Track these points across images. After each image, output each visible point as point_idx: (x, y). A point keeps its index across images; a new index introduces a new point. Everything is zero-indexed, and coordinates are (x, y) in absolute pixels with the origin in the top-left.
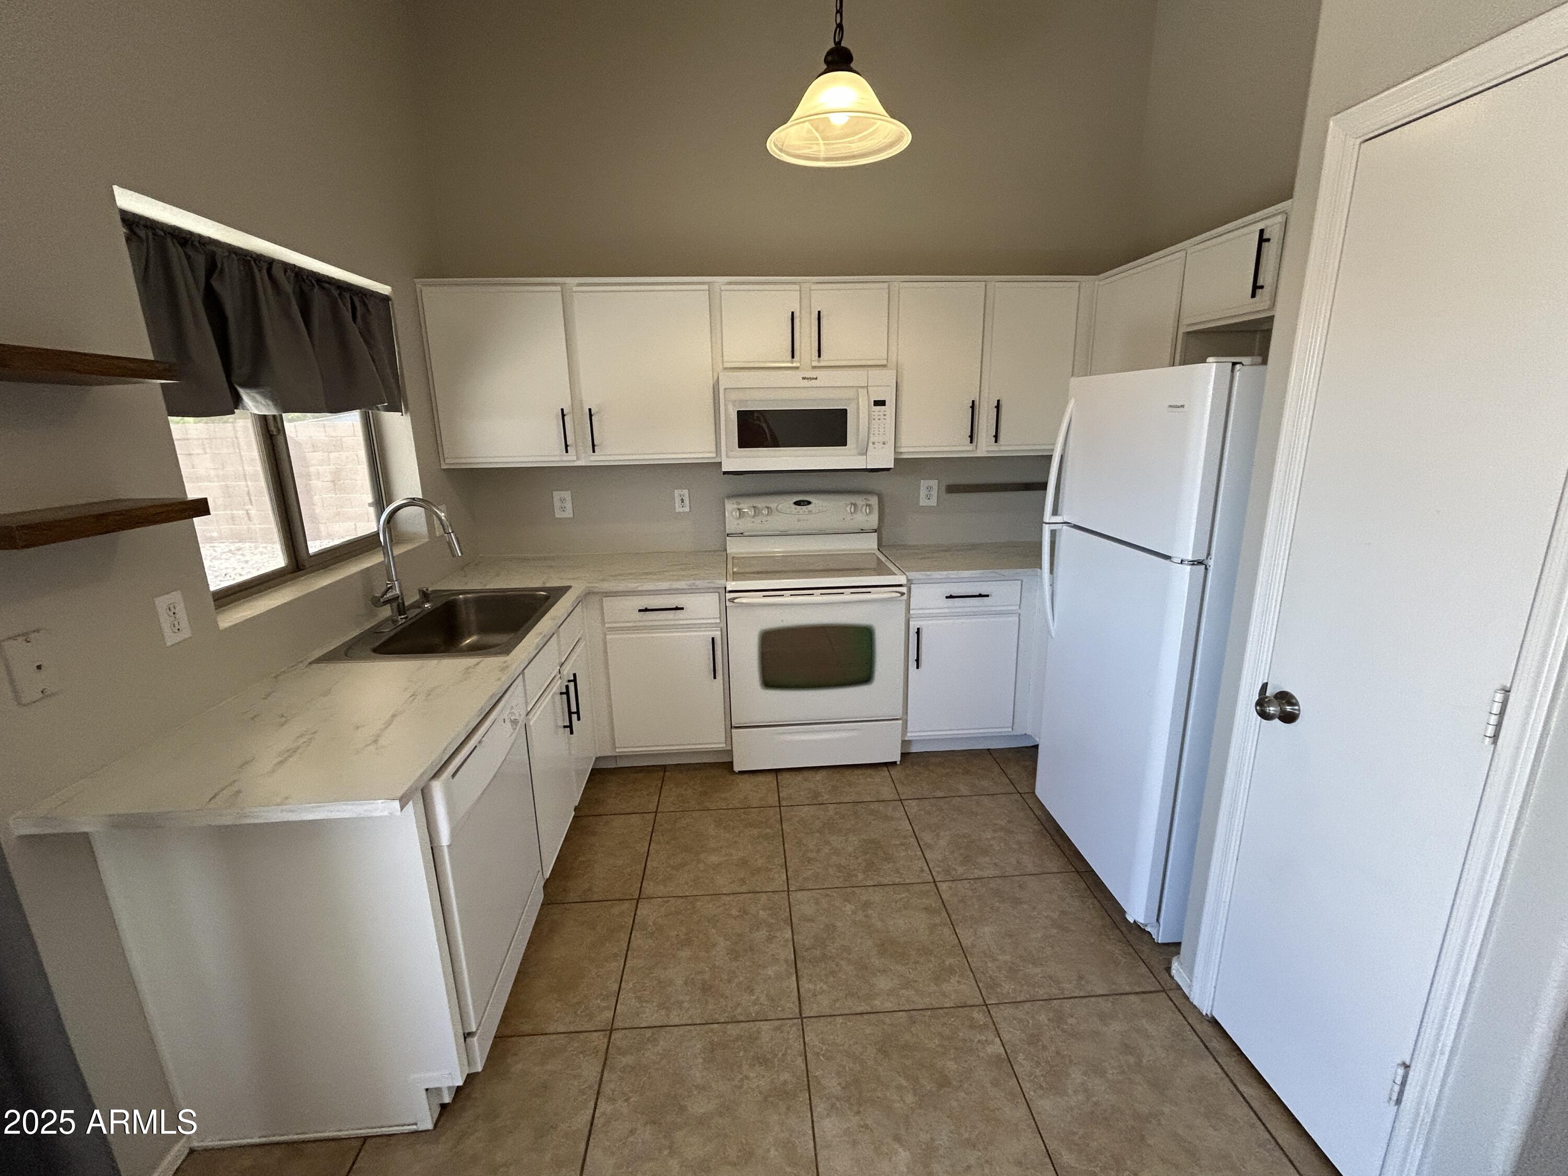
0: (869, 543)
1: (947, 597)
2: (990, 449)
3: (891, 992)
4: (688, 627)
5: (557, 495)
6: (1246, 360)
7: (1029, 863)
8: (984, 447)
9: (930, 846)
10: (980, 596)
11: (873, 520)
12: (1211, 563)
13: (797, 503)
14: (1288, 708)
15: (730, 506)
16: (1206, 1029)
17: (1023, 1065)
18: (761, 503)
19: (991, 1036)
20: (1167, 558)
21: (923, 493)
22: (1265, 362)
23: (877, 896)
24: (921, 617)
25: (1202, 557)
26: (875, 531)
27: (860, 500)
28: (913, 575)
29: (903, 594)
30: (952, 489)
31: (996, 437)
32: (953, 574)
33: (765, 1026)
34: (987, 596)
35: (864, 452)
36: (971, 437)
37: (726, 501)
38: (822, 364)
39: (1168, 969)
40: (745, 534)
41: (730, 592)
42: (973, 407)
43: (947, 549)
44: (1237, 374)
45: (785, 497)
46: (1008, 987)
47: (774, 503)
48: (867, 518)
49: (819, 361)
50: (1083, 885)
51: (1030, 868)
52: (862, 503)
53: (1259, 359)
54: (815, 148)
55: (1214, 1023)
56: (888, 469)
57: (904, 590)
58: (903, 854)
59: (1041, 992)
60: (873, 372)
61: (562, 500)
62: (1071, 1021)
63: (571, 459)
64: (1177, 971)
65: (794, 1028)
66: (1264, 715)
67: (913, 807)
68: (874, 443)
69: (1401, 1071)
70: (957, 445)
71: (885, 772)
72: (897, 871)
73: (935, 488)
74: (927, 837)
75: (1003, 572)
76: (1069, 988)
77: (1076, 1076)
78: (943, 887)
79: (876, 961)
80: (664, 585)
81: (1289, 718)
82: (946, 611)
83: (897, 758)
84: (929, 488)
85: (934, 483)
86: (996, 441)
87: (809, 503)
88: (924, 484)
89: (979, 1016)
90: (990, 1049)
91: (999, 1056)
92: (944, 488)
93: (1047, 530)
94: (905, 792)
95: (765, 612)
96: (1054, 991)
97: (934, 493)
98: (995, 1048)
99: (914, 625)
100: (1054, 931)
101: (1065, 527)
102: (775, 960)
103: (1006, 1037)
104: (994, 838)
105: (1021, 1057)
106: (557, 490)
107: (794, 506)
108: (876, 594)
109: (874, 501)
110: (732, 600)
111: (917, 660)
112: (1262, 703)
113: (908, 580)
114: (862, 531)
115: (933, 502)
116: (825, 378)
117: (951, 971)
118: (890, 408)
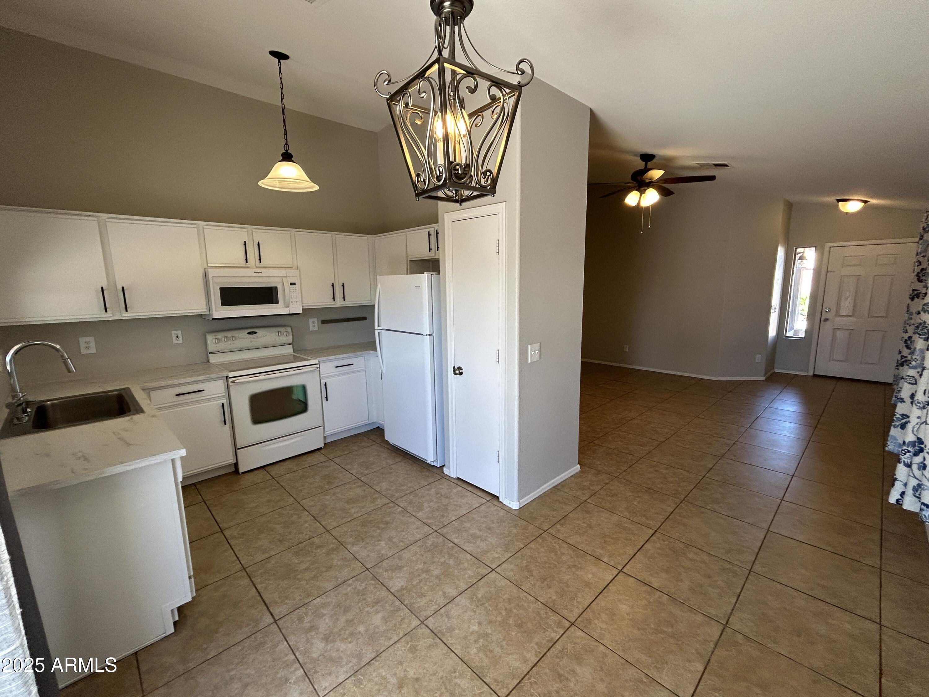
0: (289, 350)
1: (336, 367)
2: (342, 303)
3: (358, 512)
4: (207, 400)
5: (82, 340)
6: (434, 273)
7: (390, 462)
8: (339, 303)
9: (350, 469)
10: (349, 365)
11: (290, 339)
12: (434, 334)
13: (249, 333)
14: (461, 371)
15: (210, 338)
16: (456, 481)
17: (410, 509)
18: (229, 334)
19: (397, 507)
20: (422, 334)
21: (311, 324)
22: (439, 274)
23: (338, 490)
24: (325, 378)
25: (432, 333)
26: (291, 344)
27: (282, 330)
28: (320, 359)
29: (318, 368)
30: (324, 322)
31: (344, 298)
32: (337, 356)
33: (315, 539)
34: (352, 364)
35: (287, 306)
36: (334, 298)
37: (207, 334)
38: (261, 266)
39: (443, 472)
40: (221, 352)
41: (230, 378)
42: (333, 286)
43: (328, 348)
44: (433, 277)
45: (243, 331)
46: (397, 495)
47: (236, 333)
48: (287, 338)
49: (260, 265)
50: (411, 462)
51: (391, 463)
52: (283, 331)
53: (437, 273)
54: (275, 183)
55: (459, 479)
56: (298, 314)
57: (318, 366)
58: (341, 475)
59: (408, 492)
60: (288, 271)
61: (87, 342)
62: (420, 494)
63: (109, 316)
64: (446, 470)
65: (327, 535)
66: (455, 374)
67: (337, 460)
68: (292, 302)
69: (498, 453)
70: (327, 302)
71: (318, 453)
72: (342, 480)
73: (316, 322)
74: (348, 467)
75: (358, 353)
76: (416, 487)
77: (426, 505)
78: (362, 478)
79: (348, 507)
80: (192, 379)
81: (461, 374)
82: (336, 373)
83: (322, 445)
84: (313, 322)
85: (315, 320)
86: (344, 300)
87: (256, 333)
88: (311, 320)
89: (391, 505)
90: (398, 510)
91: (402, 511)
92: (320, 323)
93: (376, 332)
94: (331, 456)
95: (252, 386)
96: (412, 490)
97: (316, 324)
98: (400, 509)
99: (323, 382)
100: (406, 476)
101: (383, 331)
102: (306, 522)
103: (402, 505)
104: (374, 459)
105: (408, 508)
106: (82, 337)
107: (248, 335)
108: (305, 369)
109: (289, 329)
110: (233, 382)
111: (327, 398)
112: (454, 370)
113: (319, 362)
114: (285, 345)
115: (316, 328)
116: (265, 272)
117: (377, 498)
118: (297, 286)
